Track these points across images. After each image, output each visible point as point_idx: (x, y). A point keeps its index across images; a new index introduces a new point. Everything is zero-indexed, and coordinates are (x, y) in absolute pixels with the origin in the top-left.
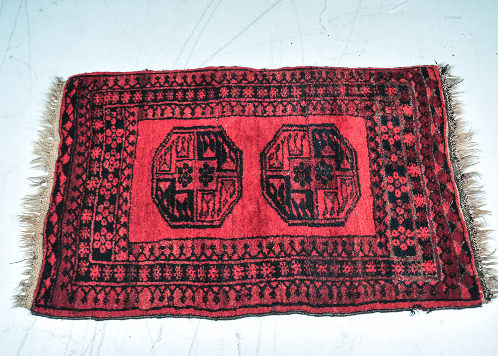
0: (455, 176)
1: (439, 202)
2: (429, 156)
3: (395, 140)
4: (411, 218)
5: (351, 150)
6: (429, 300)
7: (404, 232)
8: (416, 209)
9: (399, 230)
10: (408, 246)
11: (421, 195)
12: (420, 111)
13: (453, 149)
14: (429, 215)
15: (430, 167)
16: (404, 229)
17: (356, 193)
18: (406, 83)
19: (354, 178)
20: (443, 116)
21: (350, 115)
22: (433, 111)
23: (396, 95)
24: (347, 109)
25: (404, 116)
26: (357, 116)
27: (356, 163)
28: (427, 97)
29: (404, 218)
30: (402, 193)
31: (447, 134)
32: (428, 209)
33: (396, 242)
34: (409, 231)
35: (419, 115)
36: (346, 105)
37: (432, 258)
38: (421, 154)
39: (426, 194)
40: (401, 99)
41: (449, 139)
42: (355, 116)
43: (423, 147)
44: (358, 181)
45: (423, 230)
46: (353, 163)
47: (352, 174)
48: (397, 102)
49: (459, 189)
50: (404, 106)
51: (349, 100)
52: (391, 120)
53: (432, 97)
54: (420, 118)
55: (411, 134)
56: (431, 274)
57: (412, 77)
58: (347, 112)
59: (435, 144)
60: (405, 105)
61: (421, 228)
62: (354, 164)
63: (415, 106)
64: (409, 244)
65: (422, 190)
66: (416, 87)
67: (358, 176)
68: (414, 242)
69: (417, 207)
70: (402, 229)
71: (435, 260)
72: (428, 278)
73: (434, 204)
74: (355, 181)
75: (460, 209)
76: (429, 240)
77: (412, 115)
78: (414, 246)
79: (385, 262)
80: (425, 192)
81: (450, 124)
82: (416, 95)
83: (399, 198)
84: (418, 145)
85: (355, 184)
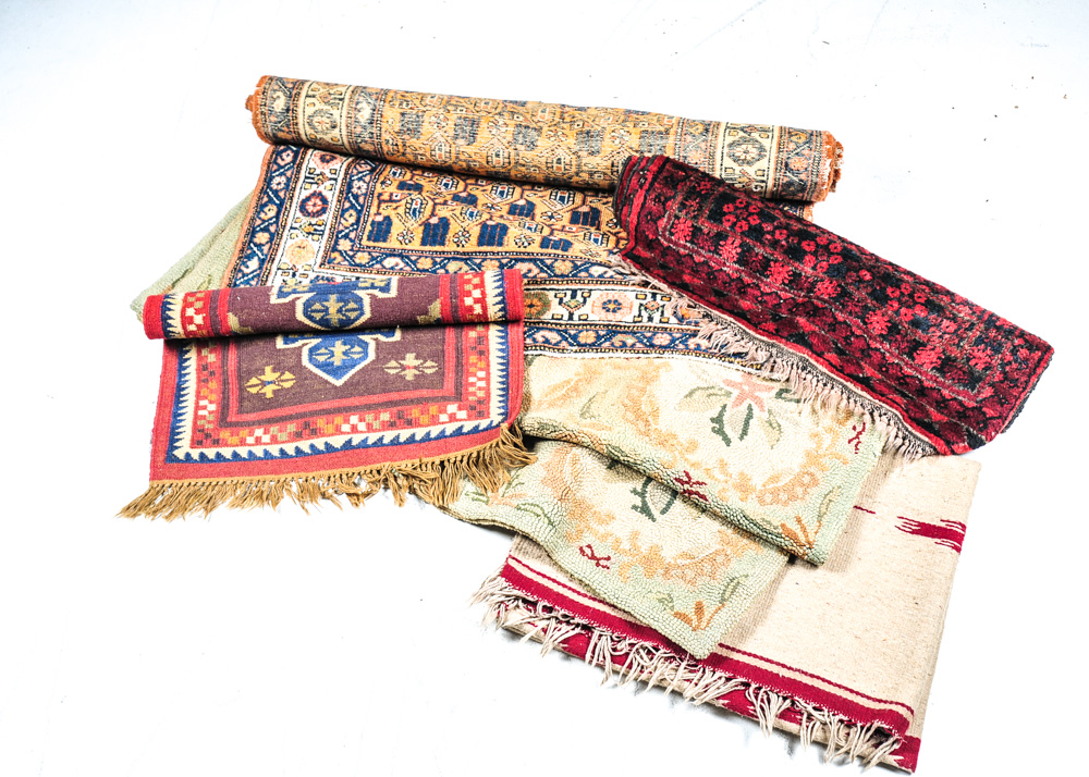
0: (777, 347)
1: (760, 302)
2: (834, 330)
3: (891, 300)
4: (763, 245)
6: (643, 205)
7: (748, 221)
8: (769, 260)
9: (756, 217)
10: (725, 214)
11: (786, 282)
12: (912, 377)
13: (821, 377)
14: (749, 275)
16: (753, 223)
18: (979, 392)
22: (904, 395)
23: (968, 360)
25: (924, 345)
28: (931, 406)
29: (768, 232)
30: (805, 253)
31: (850, 385)
32: (758, 279)
33: (741, 203)
34: (746, 228)
35: (908, 370)
37: (692, 242)
38: (845, 322)
39: (784, 289)
40: (954, 361)
41: (841, 384)
43: (853, 333)
45: (734, 252)
48: (955, 353)
49: (757, 339)
50: (939, 358)
52: (926, 318)
53: (928, 415)
54: (901, 369)
55: (884, 332)
56: (672, 227)
57: (984, 414)
59: (846, 354)
60: (939, 362)
61: (739, 250)
63: (926, 374)
64: (727, 217)
65: (791, 288)
66: (960, 403)
68: (727, 226)
69: (772, 264)
70: (754, 221)
71: (689, 245)
72: (669, 219)
73: (762, 293)
75: (732, 319)
76: (718, 254)
77: (913, 359)
78: (721, 223)
80: (786, 291)
81: (867, 402)
82: (946, 392)
83: (799, 243)
84: (861, 328)
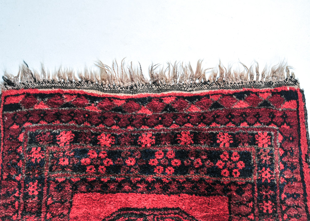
0: (155, 92)
1: (187, 115)
2: (129, 119)
3: (106, 157)
4: (206, 151)
5: (118, 215)
6: (299, 145)
7: (223, 162)
8: (195, 143)
9: (221, 167)
10: (240, 159)
11: (178, 135)
12: (67, 122)
13: (119, 89)
14: (202, 130)
15: (143, 119)
16: (220, 162)
17: (175, 214)
18: (26, 134)
19: (156, 215)
20: (75, 95)
21: (69, 213)
22: (67, 105)
23: (42, 149)
24: (59, 216)
25: (73, 142)
26: (71, 203)
27: (137, 209)
28: (48, 110)
29: (206, 160)
30: (176, 158)
31: (101, 93)
32: (195, 129)
33: (236, 173)
34: (222, 156)
35: (73, 124)
36: (53, 217)
37: (253, 135)
38: (126, 127)
39: (177, 130)
40: (50, 144)
41: (106, 91)
42: (71, 206)
43: (117, 124)
44: (160, 210)
45: (221, 139)
46: (136, 214)
47: (152, 216)
48: (52, 148)
49: (170, 90)
50: (59, 141)
51: (47, 212)
52: (79, 159)
53: (48, 104)
54: (77, 122)
55: (99, 137)
56: (271, 138)
57: (17, 124)
58: (64, 216)
59: (113, 110)
60: (58, 139)
61: (218, 141)
62: (138, 213)
63: (61, 127)
64: (238, 158)
65: (173, 133)
66: (32, 122)
67: (154, 209)
68: (235, 152)
69: (193, 142)
70: (219, 164)
71: (255, 132)
72: (275, 143)
73: (189, 122)
74: (160, 214)
75: (194, 92)
76: (231, 134)
77: (73, 132)
78: (239, 153)
79: (259, 190)
80: (175, 130)
81: (86, 86)
82: (44, 123)
83: (182, 162)
84: (114, 131)
85: (165, 214)
